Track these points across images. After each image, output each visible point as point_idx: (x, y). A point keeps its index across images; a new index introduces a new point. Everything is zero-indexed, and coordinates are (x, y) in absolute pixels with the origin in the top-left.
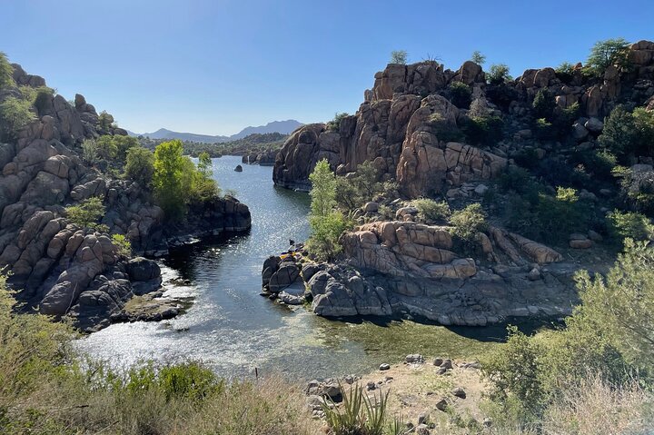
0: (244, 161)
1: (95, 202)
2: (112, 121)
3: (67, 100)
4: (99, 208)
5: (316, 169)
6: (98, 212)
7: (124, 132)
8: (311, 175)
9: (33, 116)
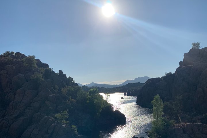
0: (125, 95)
1: (66, 112)
2: (73, 80)
3: (56, 73)
4: (66, 115)
5: (154, 98)
6: (66, 117)
7: (77, 84)
8: (152, 101)
9: (43, 79)
